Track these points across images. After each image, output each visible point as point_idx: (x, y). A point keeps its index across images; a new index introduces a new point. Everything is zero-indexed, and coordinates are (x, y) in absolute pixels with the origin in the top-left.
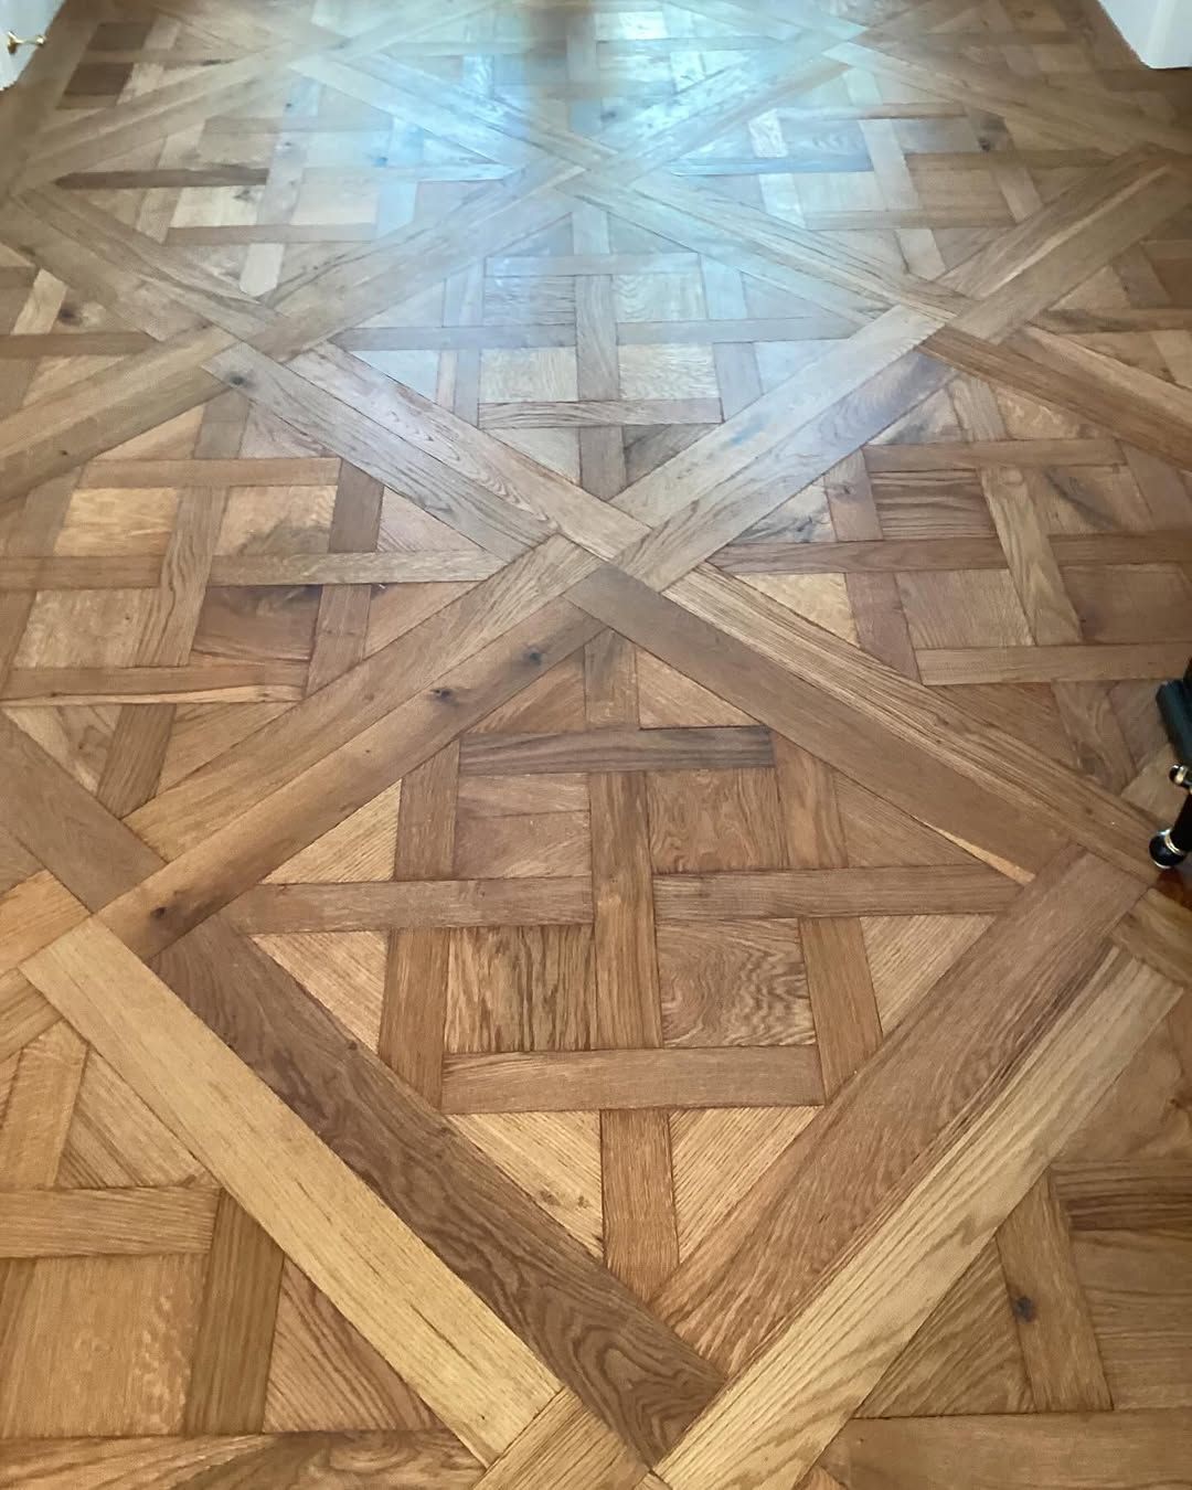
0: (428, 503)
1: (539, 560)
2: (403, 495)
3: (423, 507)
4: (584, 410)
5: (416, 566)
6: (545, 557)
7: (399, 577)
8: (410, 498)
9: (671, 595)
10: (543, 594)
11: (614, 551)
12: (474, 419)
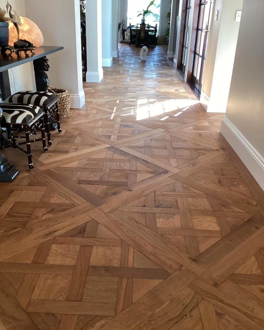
0: (135, 222)
1: (111, 209)
2: (141, 224)
3: (136, 221)
4: (92, 243)
5: (136, 210)
6: (109, 209)
7: (140, 208)
8: (139, 223)
9: (86, 201)
10: (111, 203)
11: (95, 209)
12: (123, 242)
